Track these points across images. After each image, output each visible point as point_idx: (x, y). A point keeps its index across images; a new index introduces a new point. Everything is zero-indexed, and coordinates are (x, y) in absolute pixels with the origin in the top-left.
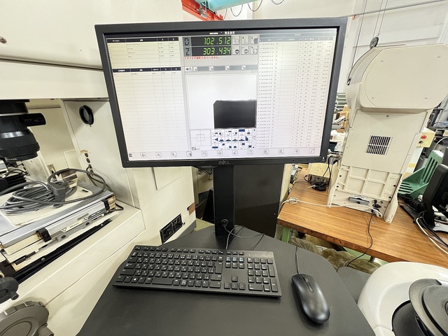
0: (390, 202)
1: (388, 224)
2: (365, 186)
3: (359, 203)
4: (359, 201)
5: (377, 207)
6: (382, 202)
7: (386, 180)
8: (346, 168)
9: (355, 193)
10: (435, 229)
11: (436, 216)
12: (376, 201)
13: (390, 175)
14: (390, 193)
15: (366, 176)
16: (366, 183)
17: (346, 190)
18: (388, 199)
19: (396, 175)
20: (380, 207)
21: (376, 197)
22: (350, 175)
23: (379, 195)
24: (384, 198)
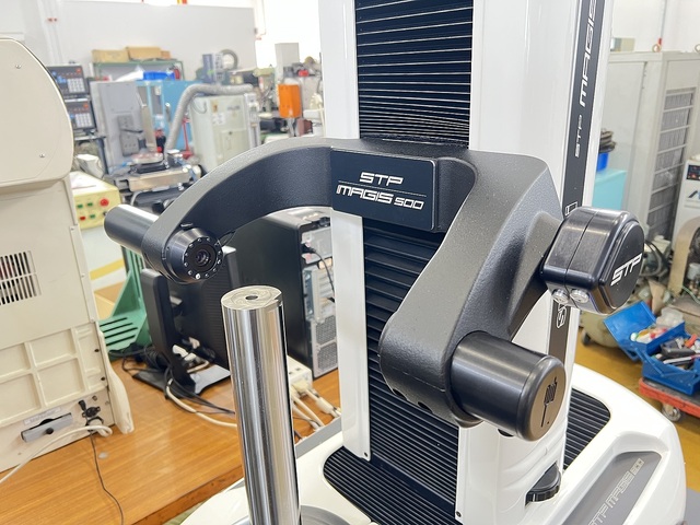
0: (108, 387)
1: (131, 435)
2: (41, 386)
3: (50, 432)
4: (47, 426)
5: (91, 414)
6: (94, 398)
7: (73, 348)
9: (29, 414)
10: (198, 391)
11: (188, 363)
12: (82, 404)
13: (76, 333)
14: (97, 370)
15: (27, 362)
16: (38, 377)
18: (100, 386)
19: (86, 328)
20: (97, 410)
21: (77, 395)
23: (81, 386)
24: (92, 387)
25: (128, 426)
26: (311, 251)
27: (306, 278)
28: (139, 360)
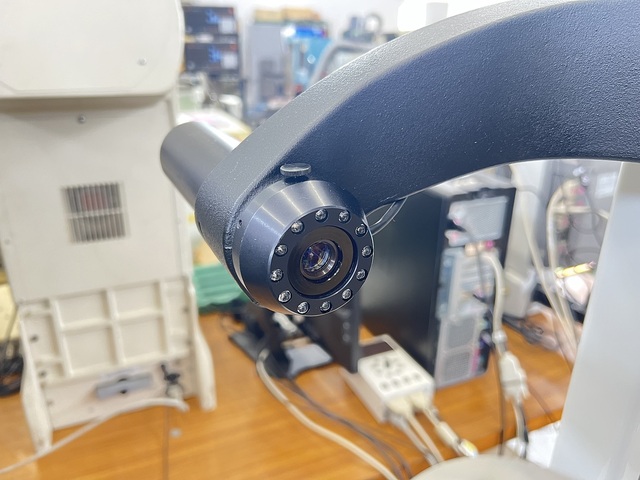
0: (193, 352)
2: (120, 339)
3: (124, 392)
4: (123, 384)
6: (177, 361)
7: (158, 302)
8: (36, 309)
9: (103, 369)
12: (163, 367)
13: (165, 287)
15: (106, 310)
16: (118, 332)
17: (72, 372)
20: (178, 375)
22: (61, 324)
23: (163, 346)
24: (175, 351)
25: (209, 401)
26: (459, 229)
27: (446, 263)
28: (238, 318)
